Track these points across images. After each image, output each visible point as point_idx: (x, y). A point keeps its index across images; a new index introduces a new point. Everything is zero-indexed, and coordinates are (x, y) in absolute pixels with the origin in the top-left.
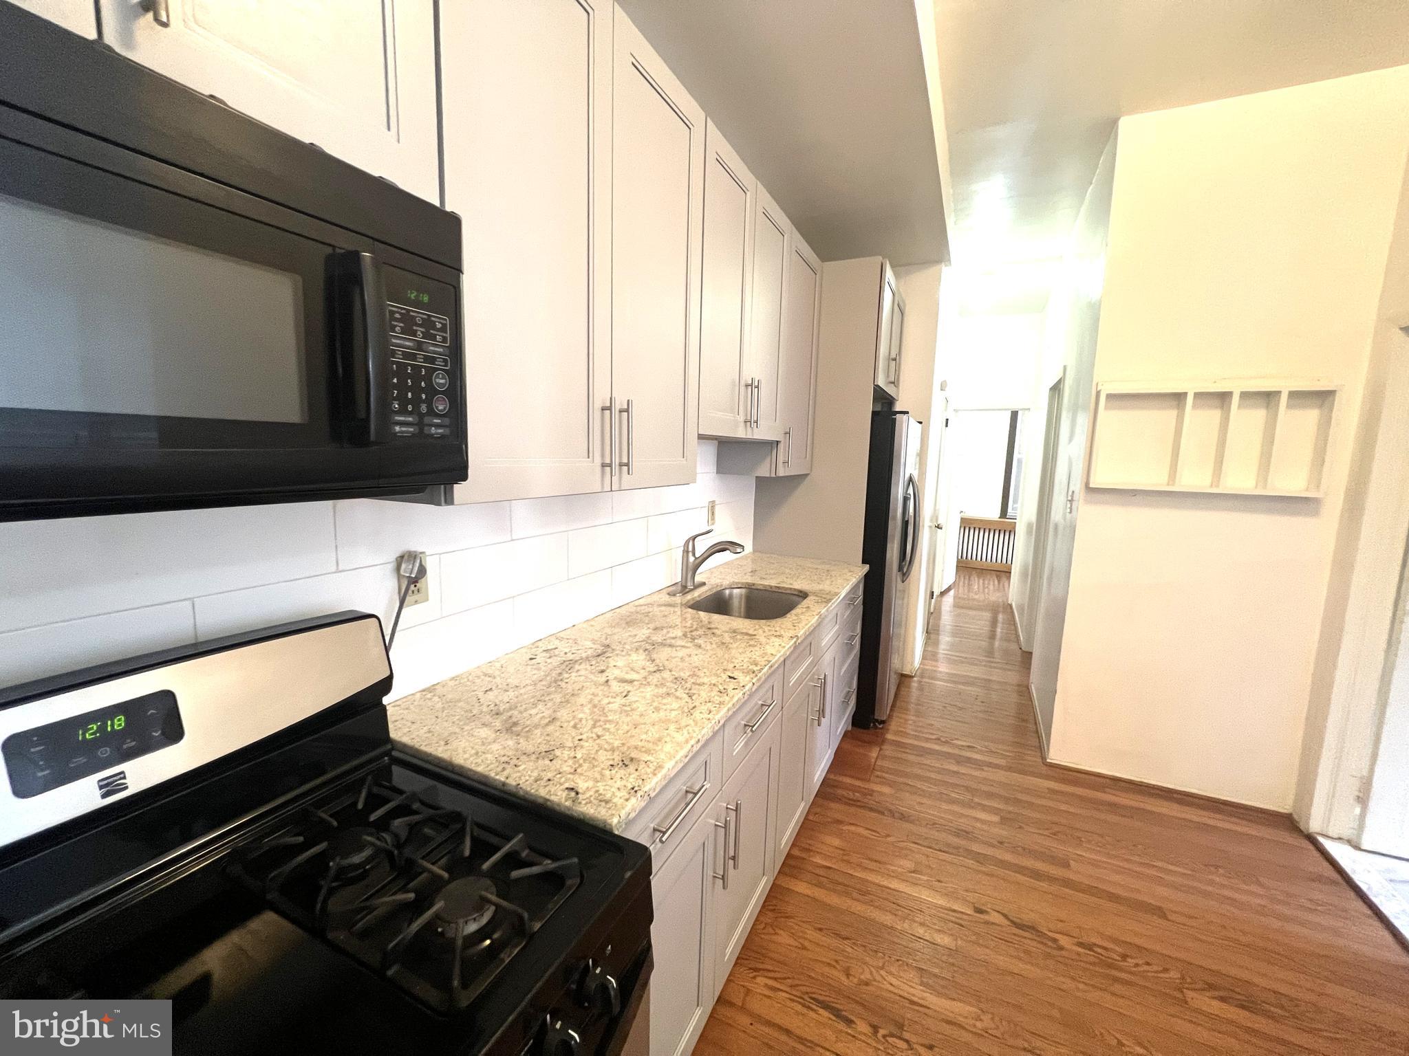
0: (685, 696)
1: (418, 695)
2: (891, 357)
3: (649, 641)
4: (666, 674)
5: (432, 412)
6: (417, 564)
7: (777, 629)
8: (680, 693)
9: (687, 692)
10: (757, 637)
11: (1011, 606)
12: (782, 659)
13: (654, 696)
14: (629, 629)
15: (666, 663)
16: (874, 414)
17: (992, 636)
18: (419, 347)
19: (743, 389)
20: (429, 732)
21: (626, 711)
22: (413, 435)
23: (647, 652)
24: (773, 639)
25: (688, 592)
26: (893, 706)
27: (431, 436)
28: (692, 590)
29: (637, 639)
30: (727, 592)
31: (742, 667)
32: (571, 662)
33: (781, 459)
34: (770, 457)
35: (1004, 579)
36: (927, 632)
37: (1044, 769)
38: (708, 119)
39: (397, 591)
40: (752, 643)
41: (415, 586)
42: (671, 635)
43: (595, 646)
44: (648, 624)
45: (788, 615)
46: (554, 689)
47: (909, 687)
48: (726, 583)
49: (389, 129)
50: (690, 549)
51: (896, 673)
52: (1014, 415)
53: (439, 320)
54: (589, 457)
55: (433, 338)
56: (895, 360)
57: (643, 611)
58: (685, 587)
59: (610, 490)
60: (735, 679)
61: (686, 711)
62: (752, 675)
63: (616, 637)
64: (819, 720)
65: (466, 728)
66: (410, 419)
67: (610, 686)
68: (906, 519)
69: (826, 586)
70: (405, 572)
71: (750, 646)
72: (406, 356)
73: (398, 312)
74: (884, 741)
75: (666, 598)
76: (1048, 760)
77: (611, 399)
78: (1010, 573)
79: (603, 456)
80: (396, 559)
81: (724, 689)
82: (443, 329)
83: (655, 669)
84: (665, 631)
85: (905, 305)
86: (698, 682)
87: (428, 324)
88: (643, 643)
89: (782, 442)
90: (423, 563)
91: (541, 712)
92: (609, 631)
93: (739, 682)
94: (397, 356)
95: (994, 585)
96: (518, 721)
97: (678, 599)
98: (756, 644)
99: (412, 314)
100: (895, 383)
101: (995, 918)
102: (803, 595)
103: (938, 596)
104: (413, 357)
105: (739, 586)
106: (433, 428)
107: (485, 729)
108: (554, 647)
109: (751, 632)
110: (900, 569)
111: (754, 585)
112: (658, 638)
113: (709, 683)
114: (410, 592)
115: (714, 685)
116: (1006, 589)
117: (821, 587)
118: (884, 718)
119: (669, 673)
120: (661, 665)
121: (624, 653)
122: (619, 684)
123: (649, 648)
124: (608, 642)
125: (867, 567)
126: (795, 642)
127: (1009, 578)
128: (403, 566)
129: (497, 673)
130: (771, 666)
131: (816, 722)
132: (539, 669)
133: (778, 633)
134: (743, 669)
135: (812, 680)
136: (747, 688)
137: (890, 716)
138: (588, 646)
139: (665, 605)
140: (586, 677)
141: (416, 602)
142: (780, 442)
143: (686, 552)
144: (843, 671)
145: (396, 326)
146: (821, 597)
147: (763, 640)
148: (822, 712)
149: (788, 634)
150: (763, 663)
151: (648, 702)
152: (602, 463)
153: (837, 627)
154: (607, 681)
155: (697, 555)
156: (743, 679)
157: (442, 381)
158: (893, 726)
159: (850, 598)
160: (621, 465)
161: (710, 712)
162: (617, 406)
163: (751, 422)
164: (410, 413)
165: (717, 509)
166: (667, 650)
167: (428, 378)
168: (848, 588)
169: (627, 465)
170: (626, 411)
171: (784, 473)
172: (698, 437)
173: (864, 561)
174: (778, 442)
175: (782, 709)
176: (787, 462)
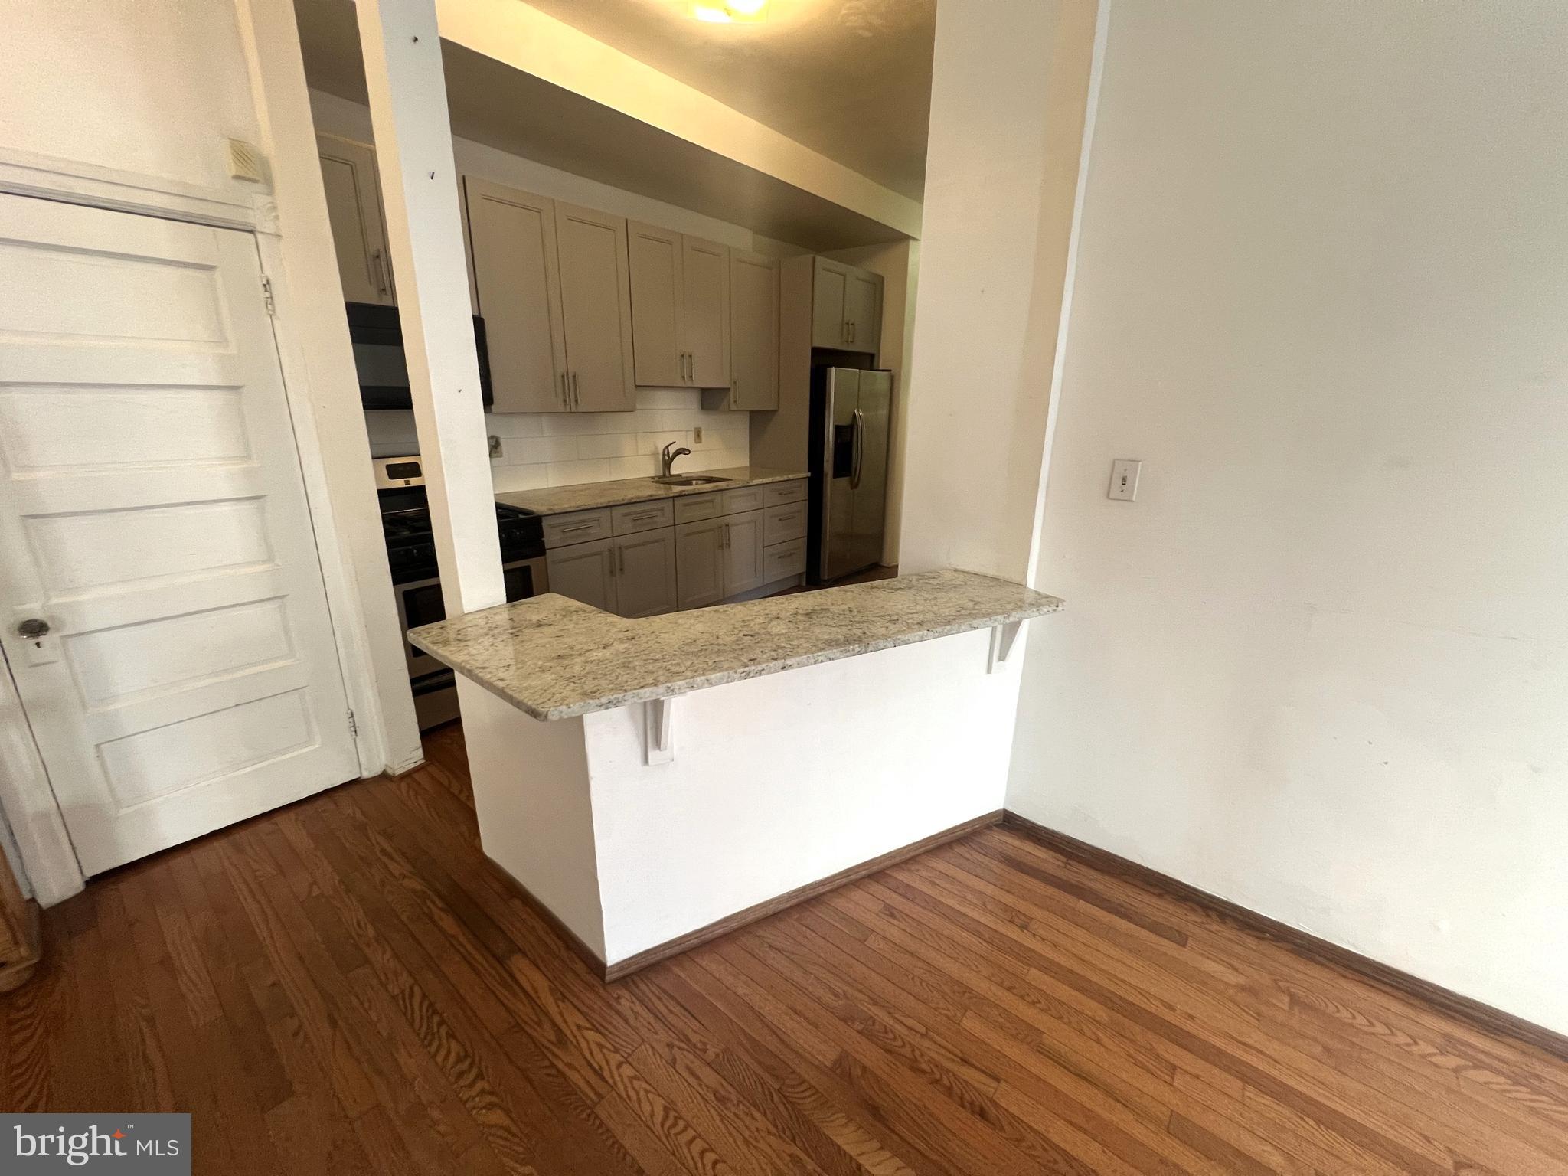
6: (495, 441)
19: (678, 357)
33: (732, 400)
34: (727, 398)
41: (496, 449)
50: (666, 453)
54: (556, 397)
77: (566, 372)
79: (564, 396)
114: (493, 452)
135: (717, 523)
141: (497, 457)
143: (664, 455)
152: (564, 399)
162: (570, 375)
163: (686, 377)
165: (703, 434)
169: (576, 401)
170: (574, 377)
171: (736, 409)
172: (637, 386)
173: (809, 471)
174: (729, 389)
175: (675, 525)
176: (735, 402)
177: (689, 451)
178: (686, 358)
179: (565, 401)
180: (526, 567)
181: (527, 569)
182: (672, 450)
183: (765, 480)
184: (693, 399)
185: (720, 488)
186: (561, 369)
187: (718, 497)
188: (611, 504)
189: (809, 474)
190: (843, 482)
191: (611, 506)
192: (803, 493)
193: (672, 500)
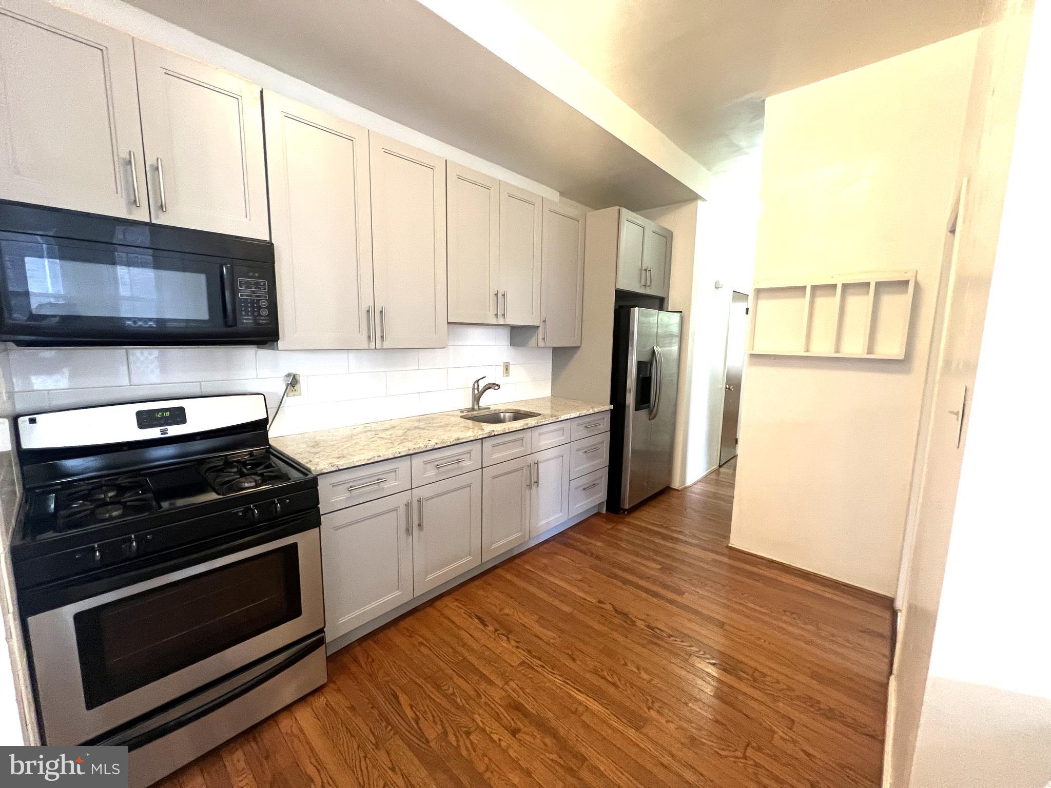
2: (643, 269)
5: (260, 315)
6: (291, 378)
9: (400, 443)
13: (384, 443)
15: (410, 434)
19: (492, 295)
25: (473, 411)
28: (478, 410)
29: (412, 426)
32: (369, 431)
33: (541, 337)
34: (535, 336)
37: (726, 551)
41: (294, 388)
46: (348, 438)
49: (246, 218)
50: (476, 387)
53: (262, 282)
54: (359, 333)
58: (473, 408)
59: (374, 348)
61: (389, 448)
63: (403, 425)
64: (530, 486)
66: (251, 318)
70: (286, 381)
74: (622, 521)
76: (729, 545)
79: (368, 333)
82: (264, 285)
85: (670, 231)
86: (411, 440)
89: (541, 326)
90: (297, 379)
96: (320, 445)
101: (608, 607)
102: (539, 416)
106: (261, 321)
118: (627, 508)
122: (377, 438)
124: (396, 426)
128: (285, 378)
138: (385, 427)
140: (367, 435)
141: (294, 395)
143: (474, 389)
144: (579, 468)
148: (535, 483)
149: (489, 429)
153: (564, 438)
154: (373, 437)
155: (480, 390)
157: (264, 304)
158: (636, 514)
160: (380, 337)
162: (378, 309)
163: (498, 315)
164: (250, 315)
165: (511, 368)
167: (258, 303)
169: (382, 337)
170: (381, 312)
171: (543, 345)
172: (449, 323)
173: (611, 404)
174: (538, 327)
175: (482, 468)
176: (544, 339)
177: (499, 386)
178: (500, 297)
179: (369, 337)
180: (293, 544)
181: (294, 546)
182: (482, 384)
183: (573, 415)
184: (505, 334)
185: (530, 425)
186: (367, 303)
187: (527, 435)
188: (411, 452)
189: (612, 407)
190: (643, 413)
191: (411, 455)
192: (606, 424)
193: (481, 440)
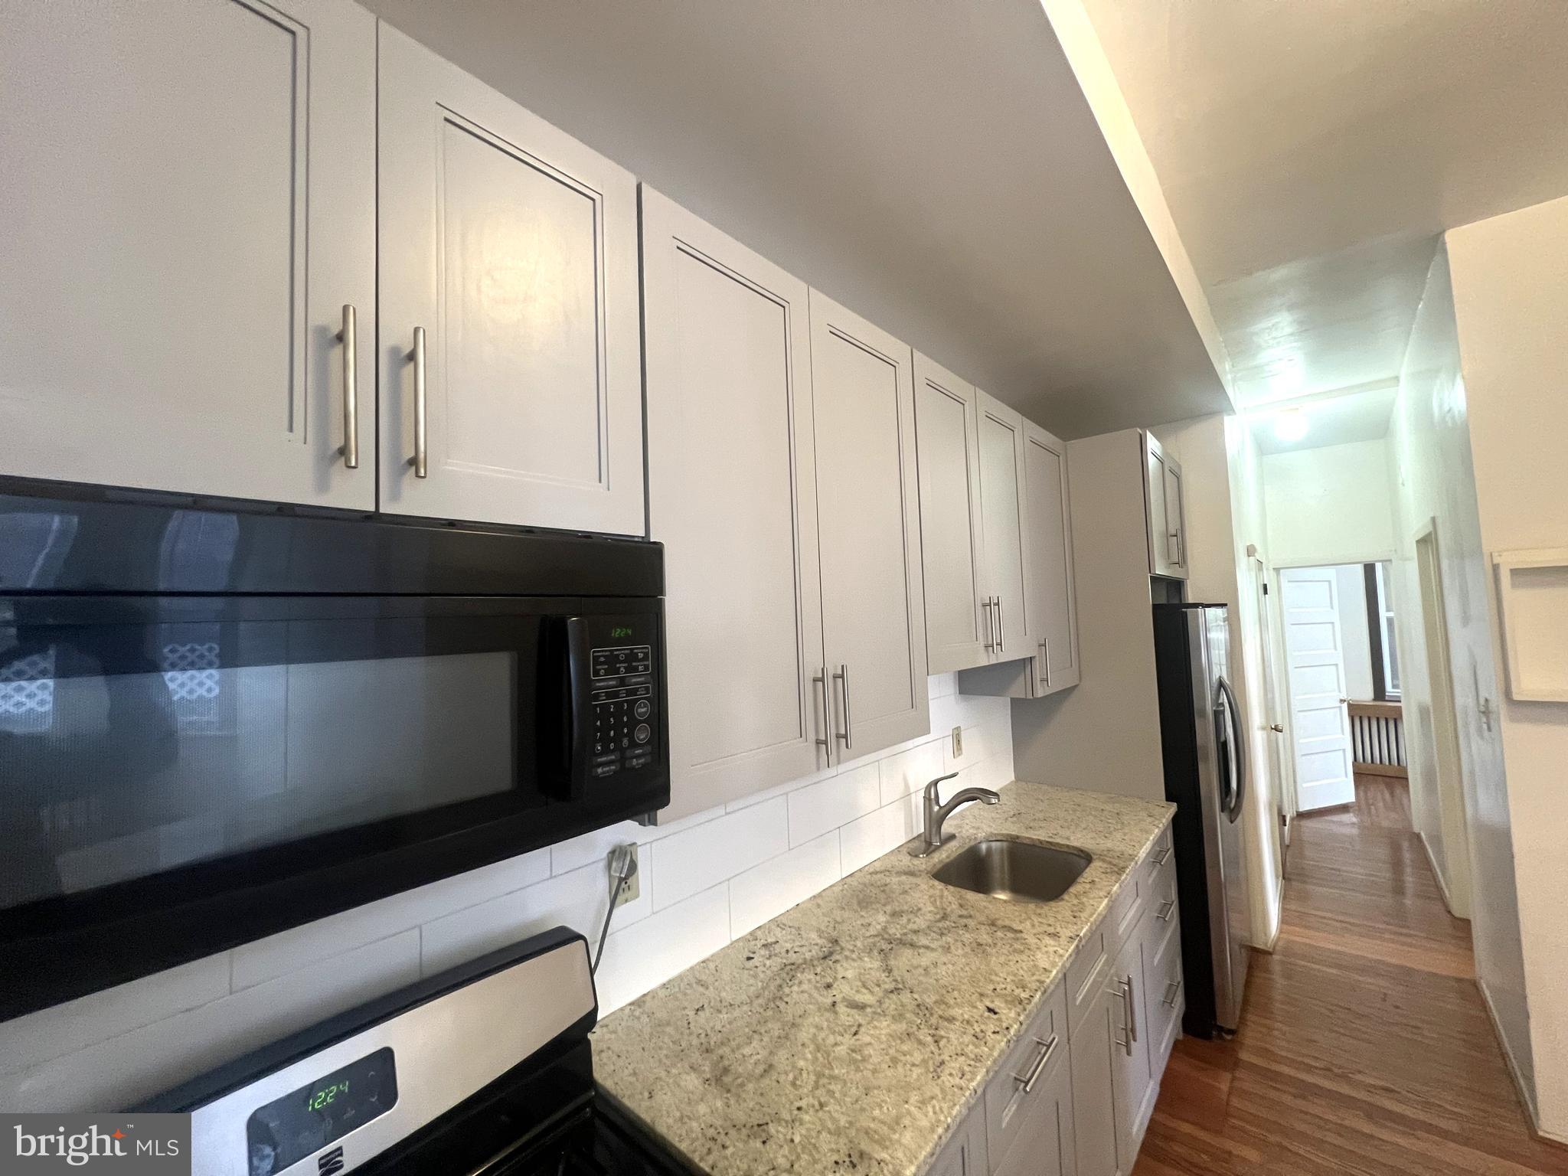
0: (929, 1039)
1: (627, 1011)
2: (1169, 533)
3: (886, 936)
4: (906, 997)
5: (634, 744)
6: (627, 862)
7: (1051, 921)
8: (924, 1035)
9: (932, 1032)
10: (1024, 935)
11: (1418, 836)
12: (1060, 976)
13: (891, 1035)
14: (863, 913)
15: (907, 976)
16: (1156, 608)
17: (1399, 890)
18: (622, 682)
19: (979, 608)
20: (635, 1074)
21: (855, 1061)
22: (615, 772)
23: (882, 955)
24: (1048, 940)
25: (934, 851)
26: (1246, 1001)
27: (633, 768)
28: (938, 848)
29: (872, 931)
30: (984, 846)
31: (1004, 992)
32: (793, 967)
33: (1038, 676)
34: (1023, 675)
35: (1398, 791)
36: (1284, 878)
37: (1535, 1149)
38: (914, 350)
39: (607, 890)
40: (1017, 946)
41: (626, 883)
42: (911, 926)
43: (820, 941)
44: (884, 905)
45: (1066, 896)
46: (771, 1013)
47: (1267, 971)
48: (981, 835)
49: (600, 481)
50: (933, 796)
51: (1242, 946)
52: (1369, 570)
53: (641, 651)
54: (801, 736)
55: (636, 669)
56: (1178, 537)
57: (879, 883)
58: (929, 844)
59: (826, 765)
60: (995, 1013)
61: (932, 1070)
62: (1019, 1008)
63: (845, 927)
64: (1128, 1045)
65: (674, 1071)
66: (613, 757)
67: (836, 1013)
68: (1222, 739)
69: (1114, 843)
70: (615, 871)
71: (1015, 951)
72: (609, 695)
73: (602, 656)
74: (1237, 1064)
75: (906, 861)
76: (1540, 1133)
77: (823, 670)
78: (1407, 779)
79: (817, 732)
80: (608, 855)
81: (982, 1031)
82: (645, 658)
83: (892, 986)
84: (904, 920)
85: (1180, 467)
86: (946, 1015)
87: (632, 657)
88: (877, 939)
89: (1037, 658)
90: (634, 857)
91: (755, 1051)
92: (838, 915)
93: (1000, 1020)
94: (601, 699)
95: (1384, 800)
96: (730, 1066)
97: (922, 863)
98: (1022, 948)
99: (615, 653)
100: (1182, 562)
102: (1087, 858)
103: (1292, 819)
104: (616, 695)
105: (999, 838)
106: (635, 760)
107: (693, 1075)
108: (773, 940)
109: (1016, 926)
110: (1224, 807)
111: (1018, 837)
112: (895, 931)
113: (960, 1018)
114: (621, 891)
115: (968, 1022)
116: (1406, 807)
117: (1109, 844)
118: (1233, 1027)
119: (909, 995)
120: (899, 979)
121: (854, 956)
122: (849, 1010)
123: (888, 946)
124: (835, 934)
125: (1173, 808)
126: (1077, 946)
127: (1407, 786)
128: (614, 864)
129: (711, 980)
130: (1045, 991)
131: (1124, 1050)
132: (755, 976)
133: (1051, 930)
134: (1006, 995)
135: (1110, 985)
136: (1012, 1032)
137: (1242, 1020)
138: (813, 942)
139: (906, 873)
140: (810, 995)
141: (626, 901)
142: (1034, 657)
143: (927, 799)
144: (1158, 957)
145: (600, 670)
146: (1110, 863)
147: (1032, 940)
148: (1130, 1032)
149: (1065, 933)
150: (1034, 986)
151: (883, 1046)
152: (817, 740)
153: (1139, 901)
154: (834, 1004)
155: (942, 803)
156: (1008, 1014)
157: (643, 710)
158: (1251, 1036)
159: (1156, 857)
160: (838, 736)
161: (963, 1075)
162: (830, 672)
163: (993, 647)
164: (613, 751)
166: (908, 952)
167: (630, 712)
168: (1148, 846)
171: (1044, 692)
173: (1169, 799)
175: (1069, 1042)
176: (1045, 679)
178: (993, 609)
179: (819, 742)
189: (1175, 807)
